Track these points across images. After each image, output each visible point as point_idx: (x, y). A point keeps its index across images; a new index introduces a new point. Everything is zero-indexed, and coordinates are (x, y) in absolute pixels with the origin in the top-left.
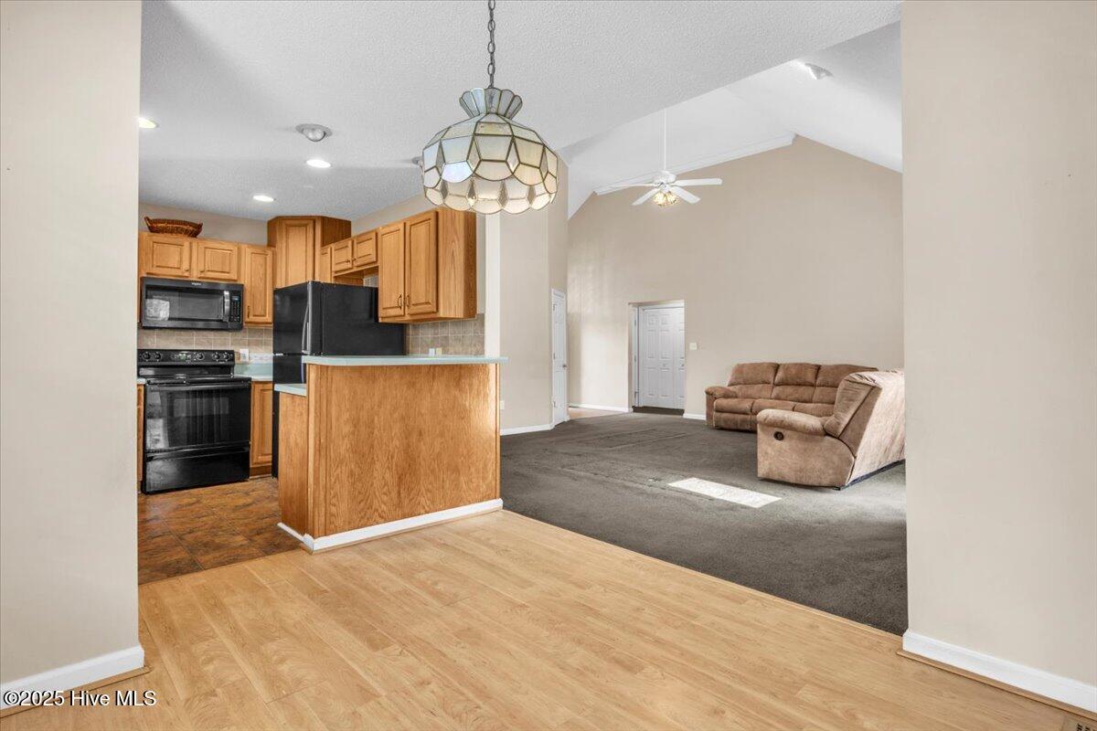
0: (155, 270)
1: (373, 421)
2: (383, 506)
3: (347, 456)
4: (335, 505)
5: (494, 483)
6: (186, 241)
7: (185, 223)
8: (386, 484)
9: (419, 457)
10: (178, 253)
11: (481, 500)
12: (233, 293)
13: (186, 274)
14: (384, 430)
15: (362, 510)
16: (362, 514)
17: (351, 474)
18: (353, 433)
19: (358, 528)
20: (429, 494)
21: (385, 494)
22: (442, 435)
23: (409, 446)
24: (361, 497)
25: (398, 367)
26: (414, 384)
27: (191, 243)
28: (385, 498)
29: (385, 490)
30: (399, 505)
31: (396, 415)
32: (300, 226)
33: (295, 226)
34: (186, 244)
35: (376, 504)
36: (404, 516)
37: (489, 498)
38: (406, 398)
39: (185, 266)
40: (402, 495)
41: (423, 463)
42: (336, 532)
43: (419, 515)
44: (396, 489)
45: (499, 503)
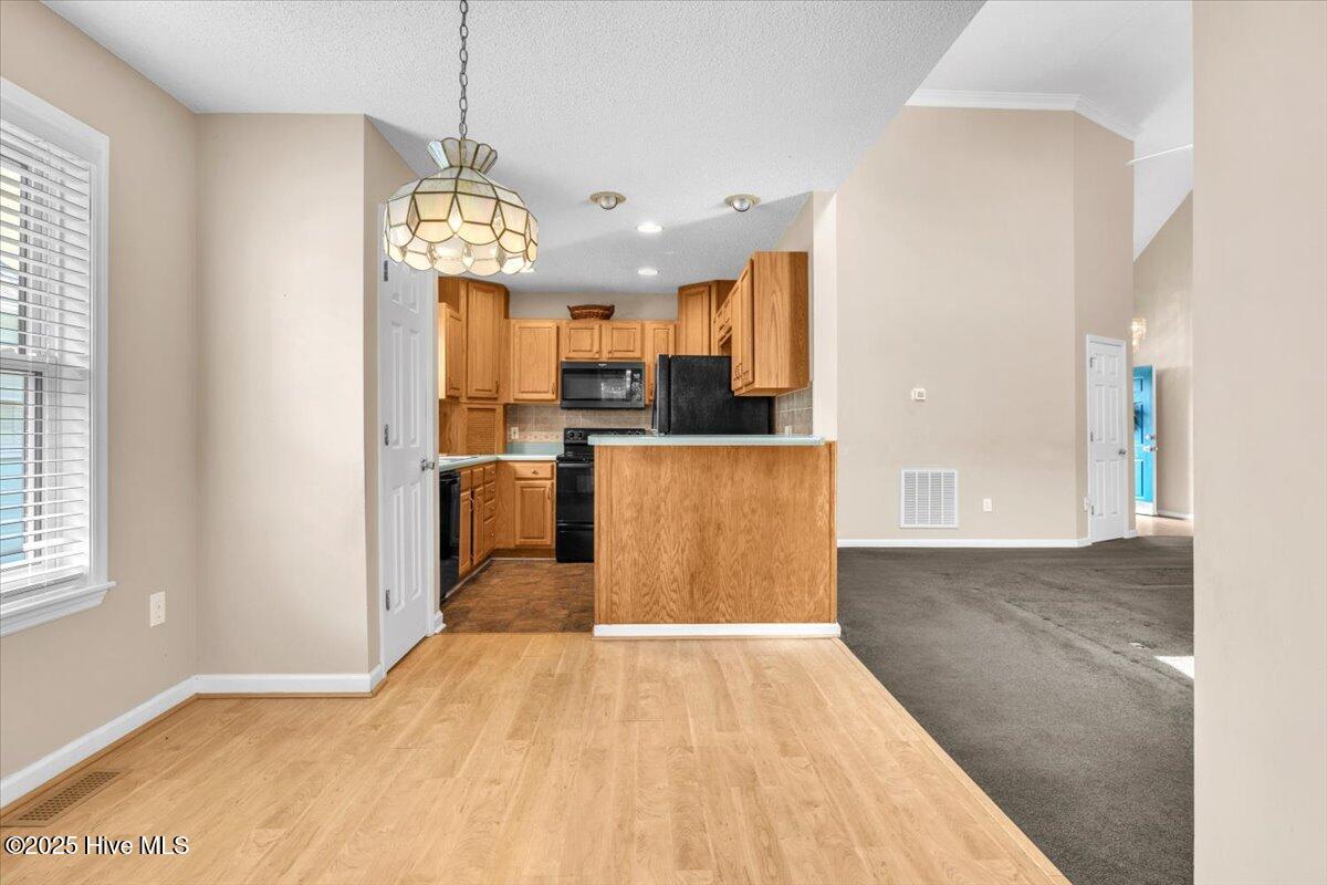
0: (572, 355)
1: (659, 507)
2: (671, 604)
3: (629, 542)
4: (616, 593)
5: (827, 602)
6: (596, 324)
7: (595, 307)
8: (675, 580)
9: (717, 554)
10: (589, 337)
11: (807, 621)
12: (634, 371)
13: (597, 356)
14: (673, 519)
15: (648, 604)
16: (648, 608)
17: (635, 563)
18: (636, 519)
19: (643, 623)
20: (730, 600)
21: (675, 591)
22: (749, 531)
23: (703, 540)
24: (645, 590)
25: (688, 447)
26: (709, 468)
27: (600, 326)
28: (674, 596)
29: (675, 586)
30: (693, 607)
31: (686, 503)
32: (697, 294)
33: (693, 295)
34: (597, 327)
35: (663, 600)
36: (698, 621)
37: (818, 620)
38: (699, 484)
39: (596, 348)
40: (696, 597)
41: (722, 563)
42: (619, 623)
43: (718, 622)
44: (688, 587)
45: (834, 629)
